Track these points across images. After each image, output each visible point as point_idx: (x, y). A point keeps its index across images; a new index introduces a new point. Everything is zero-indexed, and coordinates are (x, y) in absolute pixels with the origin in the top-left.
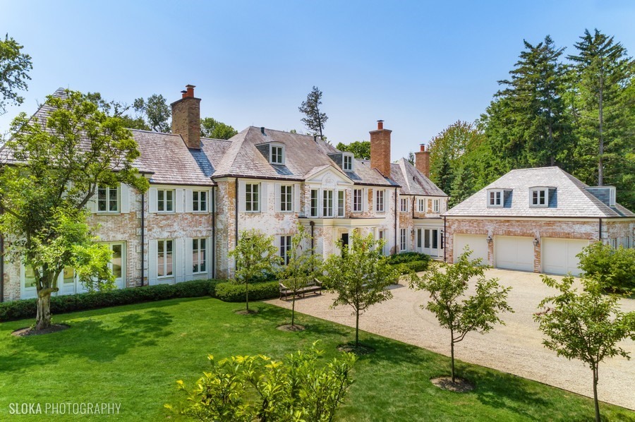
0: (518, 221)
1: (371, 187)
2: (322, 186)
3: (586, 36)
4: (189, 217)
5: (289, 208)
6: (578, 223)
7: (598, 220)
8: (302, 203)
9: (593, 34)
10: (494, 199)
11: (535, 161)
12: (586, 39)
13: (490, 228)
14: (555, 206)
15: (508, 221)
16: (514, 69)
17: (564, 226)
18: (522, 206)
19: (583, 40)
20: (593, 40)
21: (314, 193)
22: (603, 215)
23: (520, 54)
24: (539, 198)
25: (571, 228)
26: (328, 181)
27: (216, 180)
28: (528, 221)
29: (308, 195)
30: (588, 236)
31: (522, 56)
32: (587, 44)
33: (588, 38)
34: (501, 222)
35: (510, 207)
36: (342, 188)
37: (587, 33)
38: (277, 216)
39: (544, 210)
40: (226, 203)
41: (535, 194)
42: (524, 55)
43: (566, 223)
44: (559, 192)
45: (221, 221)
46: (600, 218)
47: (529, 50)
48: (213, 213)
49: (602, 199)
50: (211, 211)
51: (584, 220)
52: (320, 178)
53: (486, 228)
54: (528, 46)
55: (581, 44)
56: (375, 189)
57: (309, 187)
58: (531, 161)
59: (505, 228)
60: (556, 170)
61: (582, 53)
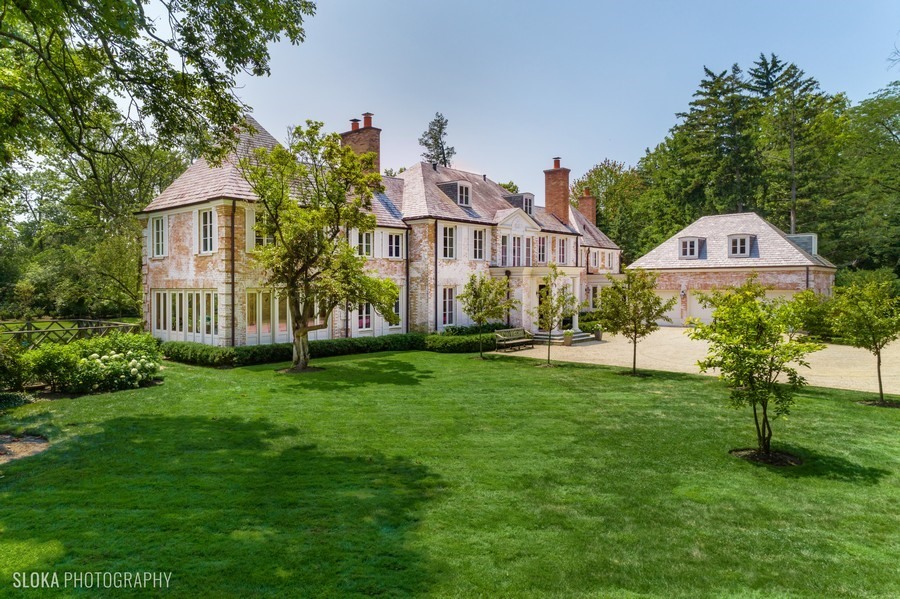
0: (716, 273)
1: (554, 235)
2: (513, 232)
3: (761, 61)
4: (385, 263)
5: (480, 257)
6: (783, 272)
7: (805, 269)
8: (494, 251)
9: (769, 60)
10: (688, 249)
11: (723, 207)
12: (761, 65)
13: (684, 282)
14: (757, 255)
15: (705, 273)
16: (693, 100)
17: (768, 277)
18: (719, 255)
19: (758, 67)
20: (769, 66)
21: (504, 239)
22: (809, 263)
23: (701, 83)
24: (739, 246)
25: (775, 278)
26: (517, 227)
27: (408, 223)
28: (727, 273)
29: (500, 241)
30: (794, 286)
31: (702, 86)
32: (762, 70)
33: (764, 64)
34: (696, 274)
35: (706, 258)
36: (529, 235)
37: (763, 57)
38: (471, 264)
39: (745, 260)
40: (425, 249)
41: (735, 242)
42: (705, 84)
43: (770, 273)
44: (759, 240)
45: (417, 269)
46: (807, 266)
47: (710, 79)
48: (407, 259)
49: (804, 247)
50: (405, 258)
51: (789, 270)
52: (509, 222)
53: (678, 282)
54: (710, 73)
55: (756, 71)
56: (559, 237)
57: (501, 232)
58: (718, 207)
59: (701, 281)
60: (753, 217)
61: (757, 82)
